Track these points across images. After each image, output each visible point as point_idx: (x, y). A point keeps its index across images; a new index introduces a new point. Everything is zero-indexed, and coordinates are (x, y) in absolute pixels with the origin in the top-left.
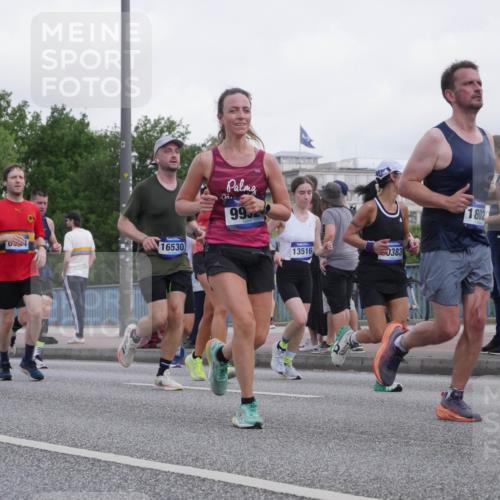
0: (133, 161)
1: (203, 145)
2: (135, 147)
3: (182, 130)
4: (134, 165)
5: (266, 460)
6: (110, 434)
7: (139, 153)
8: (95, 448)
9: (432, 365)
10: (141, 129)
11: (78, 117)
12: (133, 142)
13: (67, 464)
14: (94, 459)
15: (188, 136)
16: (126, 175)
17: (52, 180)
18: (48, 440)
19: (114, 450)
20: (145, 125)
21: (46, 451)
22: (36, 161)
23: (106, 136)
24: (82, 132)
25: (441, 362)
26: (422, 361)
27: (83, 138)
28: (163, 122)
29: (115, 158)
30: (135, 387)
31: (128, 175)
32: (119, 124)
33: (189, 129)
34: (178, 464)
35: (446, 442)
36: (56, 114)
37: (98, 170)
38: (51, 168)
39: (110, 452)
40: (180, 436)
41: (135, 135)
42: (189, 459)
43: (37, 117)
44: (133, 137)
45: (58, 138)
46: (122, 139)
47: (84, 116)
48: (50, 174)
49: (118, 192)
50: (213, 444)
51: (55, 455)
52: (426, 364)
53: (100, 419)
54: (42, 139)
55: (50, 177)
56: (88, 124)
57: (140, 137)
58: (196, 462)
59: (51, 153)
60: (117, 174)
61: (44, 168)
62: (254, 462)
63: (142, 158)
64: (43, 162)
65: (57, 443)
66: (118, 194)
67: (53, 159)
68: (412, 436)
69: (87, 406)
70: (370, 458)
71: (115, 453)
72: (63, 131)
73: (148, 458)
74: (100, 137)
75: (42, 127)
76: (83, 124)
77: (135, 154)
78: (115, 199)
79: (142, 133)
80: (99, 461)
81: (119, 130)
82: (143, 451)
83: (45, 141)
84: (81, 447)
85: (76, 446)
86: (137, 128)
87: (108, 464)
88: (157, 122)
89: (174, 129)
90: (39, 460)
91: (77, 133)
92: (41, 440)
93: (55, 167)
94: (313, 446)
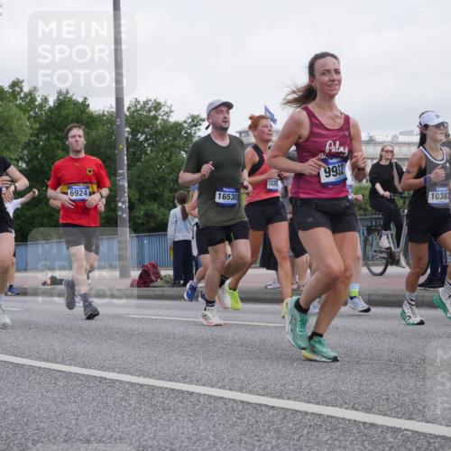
0: (126, 135)
1: (185, 122)
2: (128, 124)
3: (166, 109)
4: (127, 139)
5: (242, 377)
6: (113, 357)
7: (132, 129)
8: (102, 368)
9: (378, 299)
10: (132, 109)
11: (80, 100)
12: (126, 120)
13: (79, 382)
14: (101, 378)
15: (172, 114)
16: (121, 146)
17: (60, 151)
18: (63, 362)
19: (118, 370)
20: (136, 106)
21: (62, 371)
22: (46, 136)
23: (103, 115)
24: (83, 112)
25: (385, 296)
26: (370, 295)
27: (84, 116)
28: (150, 103)
29: (111, 133)
30: (134, 318)
31: (123, 147)
32: (114, 105)
33: (173, 109)
34: (170, 380)
35: (391, 361)
36: (61, 97)
37: (97, 143)
38: (59, 142)
39: (114, 371)
40: (172, 358)
41: (128, 114)
42: (180, 377)
43: (45, 100)
44: (126, 116)
45: (64, 117)
46: (116, 118)
47: (85, 99)
48: (58, 146)
49: (115, 160)
50: (199, 365)
51: (68, 375)
52: (373, 298)
53: (105, 345)
54: (51, 118)
55: (58, 149)
56: (88, 105)
57: (132, 116)
58: (185, 379)
59: (58, 129)
60: (114, 146)
61: (53, 141)
62: (233, 379)
63: (134, 133)
64: (52, 136)
65: (70, 364)
66: (115, 162)
67: (60, 134)
68: (362, 357)
69: (94, 334)
70: (328, 375)
71: (118, 372)
72: (68, 111)
73: (145, 377)
74: (99, 115)
75: (50, 108)
76: (84, 105)
77: (128, 129)
78: (113, 166)
79: (133, 112)
80: (105, 379)
81: (114, 110)
82: (141, 371)
83: (53, 119)
84: (90, 368)
85: (86, 367)
86: (129, 108)
87: (113, 381)
88: (146, 103)
89: (160, 109)
90: (56, 379)
91: (79, 113)
92: (57, 363)
93: (62, 140)
94: (281, 366)
